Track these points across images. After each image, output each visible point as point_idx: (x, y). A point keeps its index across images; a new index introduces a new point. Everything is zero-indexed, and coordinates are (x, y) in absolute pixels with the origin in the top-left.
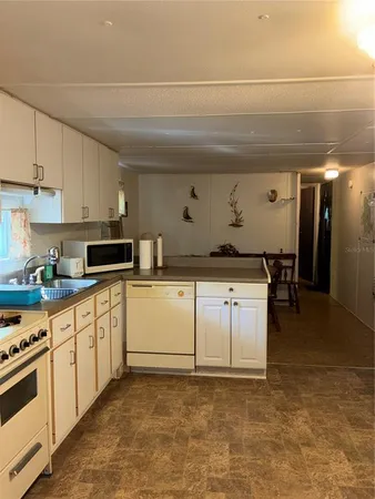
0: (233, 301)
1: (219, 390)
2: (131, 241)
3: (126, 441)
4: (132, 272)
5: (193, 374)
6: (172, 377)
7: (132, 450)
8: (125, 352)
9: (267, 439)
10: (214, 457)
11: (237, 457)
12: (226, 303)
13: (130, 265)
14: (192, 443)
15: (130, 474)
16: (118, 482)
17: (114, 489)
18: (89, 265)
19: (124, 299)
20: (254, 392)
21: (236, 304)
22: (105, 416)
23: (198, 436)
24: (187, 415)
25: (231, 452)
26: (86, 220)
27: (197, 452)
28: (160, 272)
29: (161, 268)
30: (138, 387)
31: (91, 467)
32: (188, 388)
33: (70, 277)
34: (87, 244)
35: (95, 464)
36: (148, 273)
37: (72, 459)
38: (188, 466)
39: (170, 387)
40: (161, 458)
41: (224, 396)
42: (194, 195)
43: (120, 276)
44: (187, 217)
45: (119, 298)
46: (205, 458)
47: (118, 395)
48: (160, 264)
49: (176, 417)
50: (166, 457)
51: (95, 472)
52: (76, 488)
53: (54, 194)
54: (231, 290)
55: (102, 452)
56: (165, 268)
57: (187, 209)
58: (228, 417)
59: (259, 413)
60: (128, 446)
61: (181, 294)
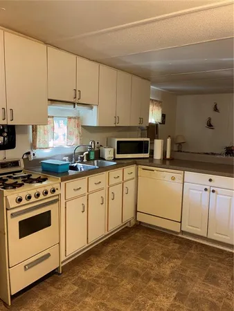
0: (212, 189)
1: (193, 252)
2: (148, 139)
3: (111, 267)
4: (148, 161)
5: (180, 235)
6: (164, 234)
7: (111, 274)
8: (136, 211)
9: (210, 299)
10: (161, 297)
11: (177, 303)
12: (206, 190)
13: (147, 155)
14: (152, 283)
15: (101, 289)
16: (92, 291)
17: (86, 295)
18: (118, 153)
19: (137, 176)
20: (220, 260)
21: (213, 191)
22: (109, 248)
23: (158, 279)
24: (159, 263)
25: (175, 298)
26: (117, 125)
27: (151, 290)
28: (168, 162)
29: (168, 159)
30: (139, 235)
31: (84, 276)
32: (171, 244)
33: (104, 159)
34: (117, 140)
35: (87, 276)
36: (158, 162)
37: (77, 268)
38: (140, 298)
39: (159, 241)
40: (126, 285)
41: (194, 257)
42: (216, 109)
43: (135, 162)
44: (210, 125)
45: (133, 175)
46: (154, 296)
47: (125, 237)
48: (168, 156)
49: (151, 261)
50: (129, 287)
51: (84, 280)
52: (68, 287)
53: (92, 108)
54: (210, 180)
55: (95, 270)
56: (171, 159)
57: (210, 119)
58: (188, 273)
59: (214, 277)
60: (111, 271)
61: (173, 178)
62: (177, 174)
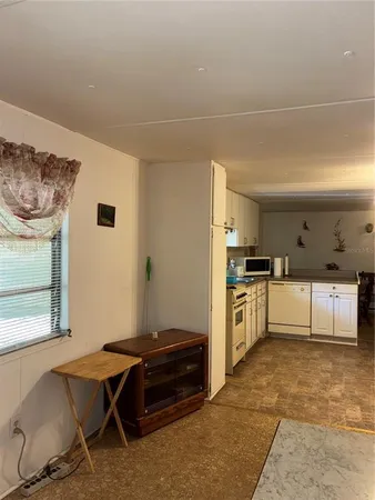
0: (335, 295)
2: (269, 258)
4: (270, 277)
5: (309, 339)
8: (267, 323)
12: (331, 296)
13: (268, 273)
18: (247, 271)
19: (267, 291)
21: (337, 297)
28: (287, 277)
34: (245, 259)
42: (306, 228)
43: (264, 278)
44: (300, 244)
45: (264, 291)
48: (287, 273)
54: (334, 288)
56: (289, 276)
57: (300, 237)
61: (302, 289)
62: (306, 286)
